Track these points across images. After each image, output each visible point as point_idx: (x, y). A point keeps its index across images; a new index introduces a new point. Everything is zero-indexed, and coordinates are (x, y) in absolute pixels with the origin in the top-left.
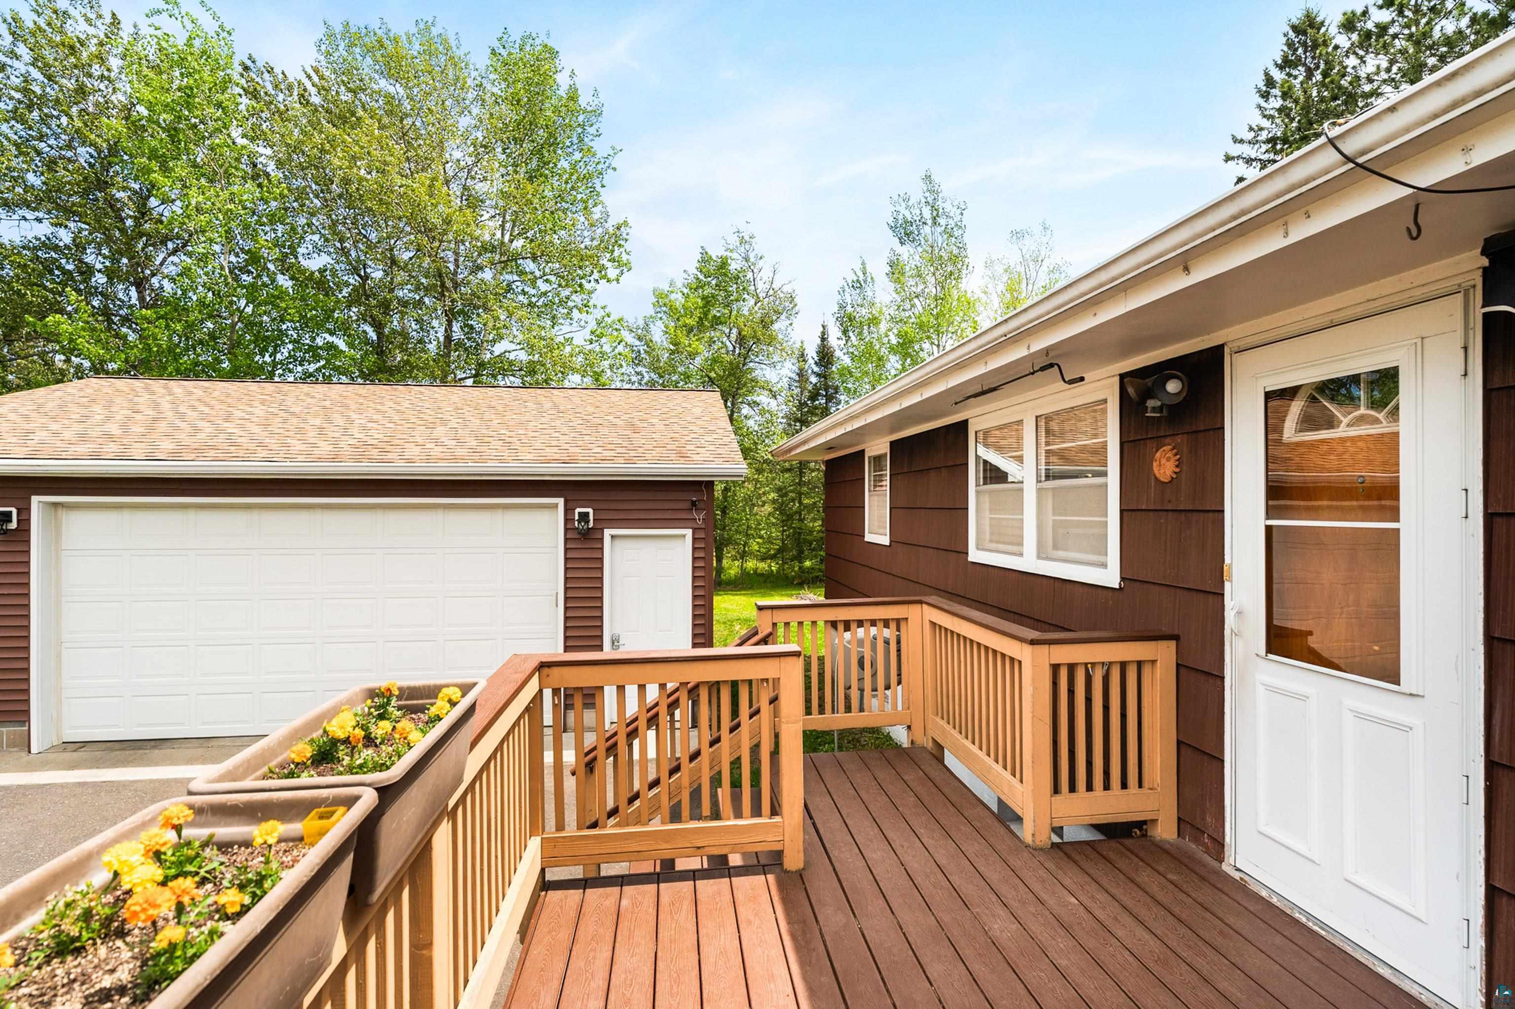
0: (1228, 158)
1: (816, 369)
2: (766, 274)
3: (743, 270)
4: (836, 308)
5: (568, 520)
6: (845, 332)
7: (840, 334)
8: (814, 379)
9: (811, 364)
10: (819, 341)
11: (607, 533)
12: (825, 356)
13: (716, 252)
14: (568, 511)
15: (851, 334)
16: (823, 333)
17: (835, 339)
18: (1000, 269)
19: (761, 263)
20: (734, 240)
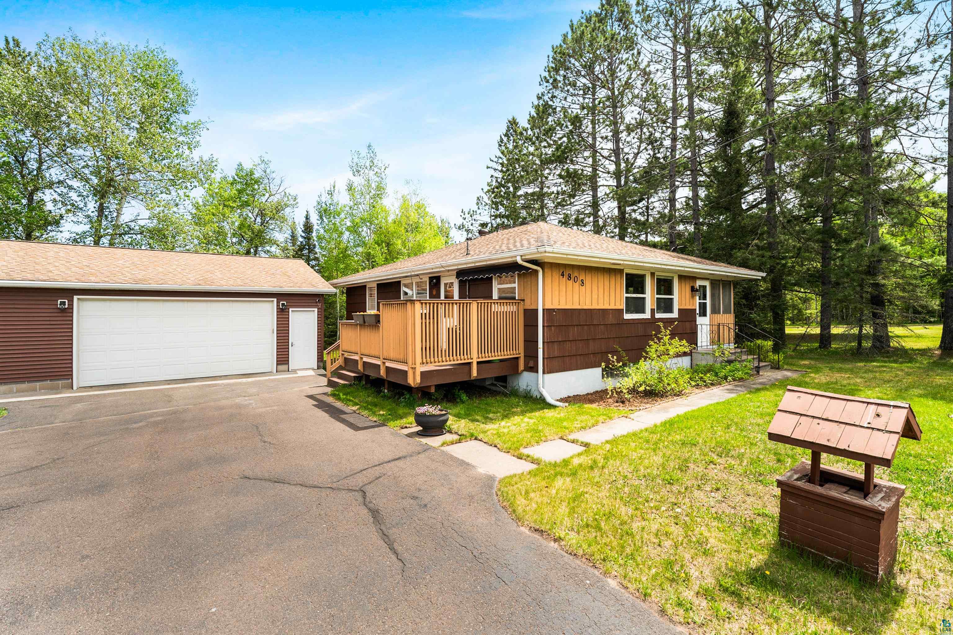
0: (488, 168)
1: (303, 235)
2: (277, 181)
3: (261, 178)
4: (316, 204)
5: (278, 305)
6: (321, 217)
7: (318, 217)
8: (301, 239)
9: (300, 232)
10: (304, 219)
11: (290, 309)
12: (308, 228)
13: (248, 166)
14: (278, 303)
15: (324, 218)
16: (307, 216)
17: (314, 219)
18: (400, 196)
19: (274, 175)
20: (258, 161)
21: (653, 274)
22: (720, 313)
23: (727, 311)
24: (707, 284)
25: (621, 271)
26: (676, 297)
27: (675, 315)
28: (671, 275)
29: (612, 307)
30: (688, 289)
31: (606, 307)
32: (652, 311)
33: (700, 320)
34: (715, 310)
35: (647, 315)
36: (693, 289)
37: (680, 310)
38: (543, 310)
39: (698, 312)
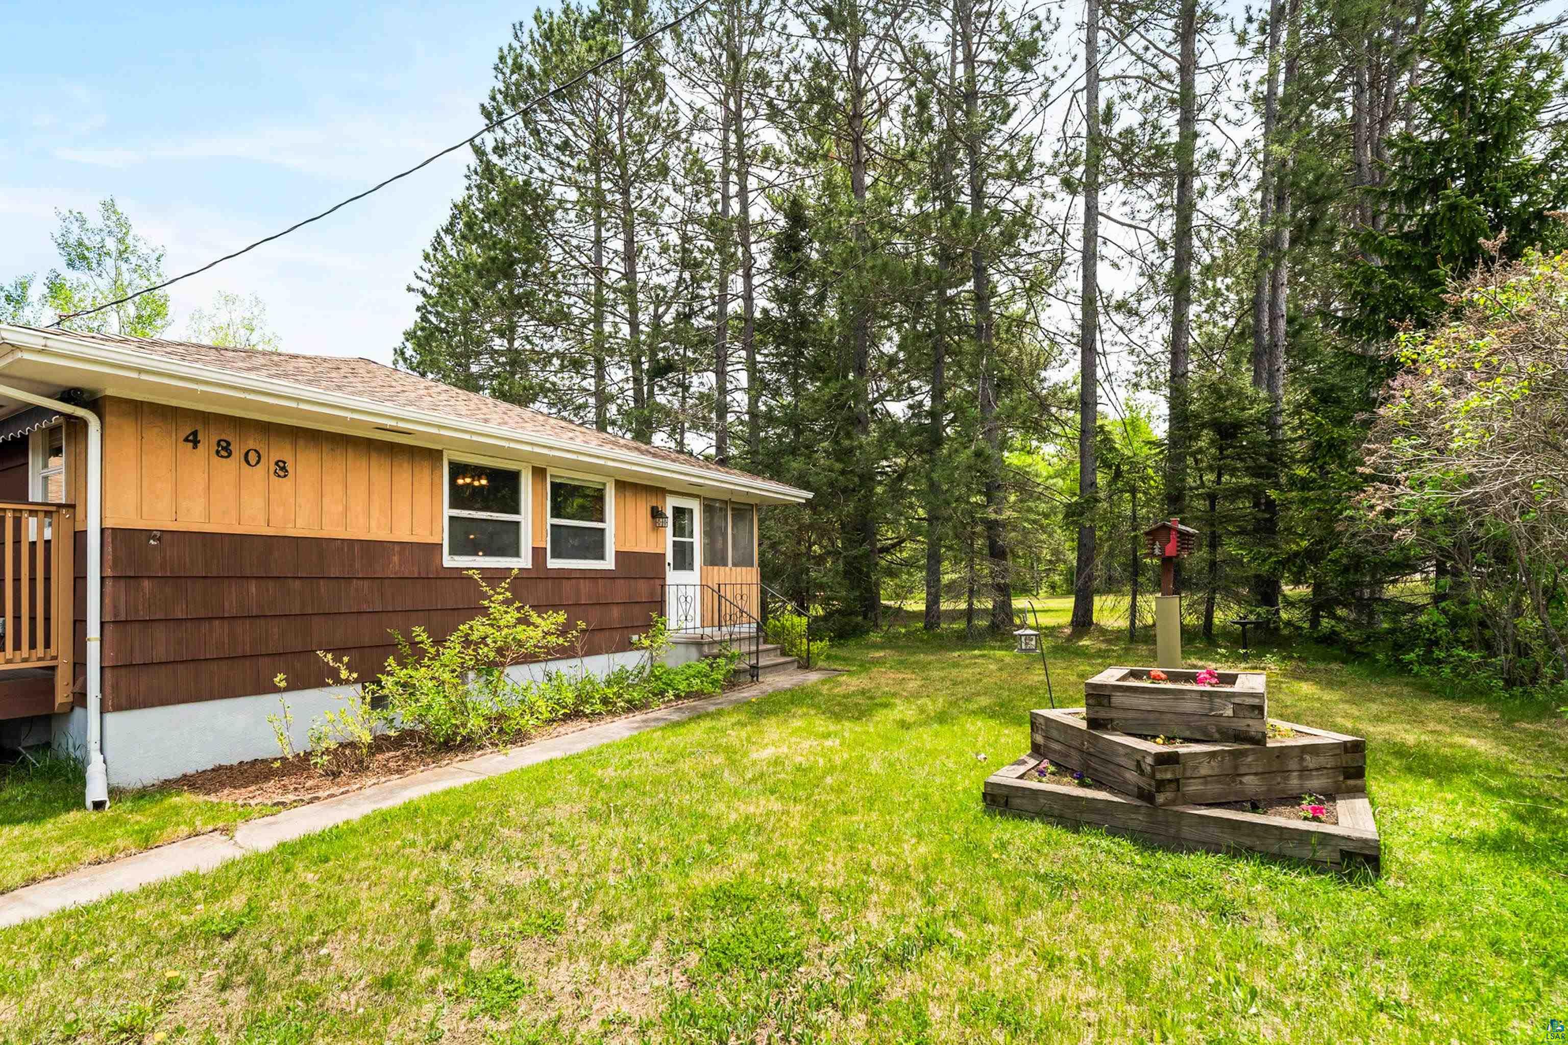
21: (539, 473)
22: (725, 565)
23: (743, 561)
24: (694, 505)
25: (432, 456)
26: (610, 525)
27: (608, 563)
28: (598, 478)
29: (403, 535)
30: (644, 513)
31: (379, 533)
32: (538, 553)
33: (673, 576)
34: (715, 558)
35: (524, 561)
36: (656, 514)
37: (618, 554)
38: (102, 530)
39: (669, 558)
